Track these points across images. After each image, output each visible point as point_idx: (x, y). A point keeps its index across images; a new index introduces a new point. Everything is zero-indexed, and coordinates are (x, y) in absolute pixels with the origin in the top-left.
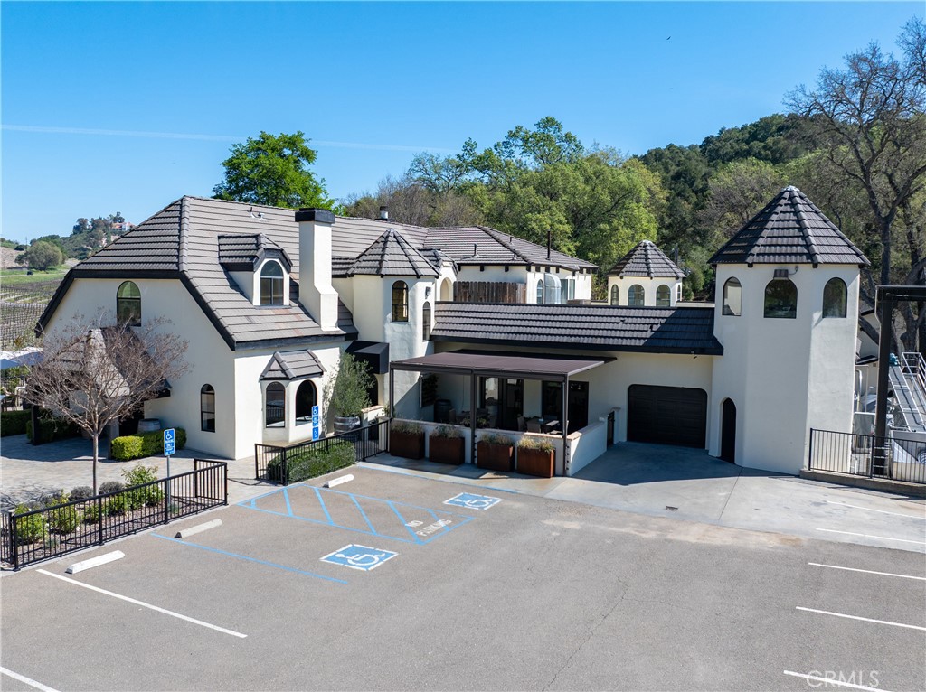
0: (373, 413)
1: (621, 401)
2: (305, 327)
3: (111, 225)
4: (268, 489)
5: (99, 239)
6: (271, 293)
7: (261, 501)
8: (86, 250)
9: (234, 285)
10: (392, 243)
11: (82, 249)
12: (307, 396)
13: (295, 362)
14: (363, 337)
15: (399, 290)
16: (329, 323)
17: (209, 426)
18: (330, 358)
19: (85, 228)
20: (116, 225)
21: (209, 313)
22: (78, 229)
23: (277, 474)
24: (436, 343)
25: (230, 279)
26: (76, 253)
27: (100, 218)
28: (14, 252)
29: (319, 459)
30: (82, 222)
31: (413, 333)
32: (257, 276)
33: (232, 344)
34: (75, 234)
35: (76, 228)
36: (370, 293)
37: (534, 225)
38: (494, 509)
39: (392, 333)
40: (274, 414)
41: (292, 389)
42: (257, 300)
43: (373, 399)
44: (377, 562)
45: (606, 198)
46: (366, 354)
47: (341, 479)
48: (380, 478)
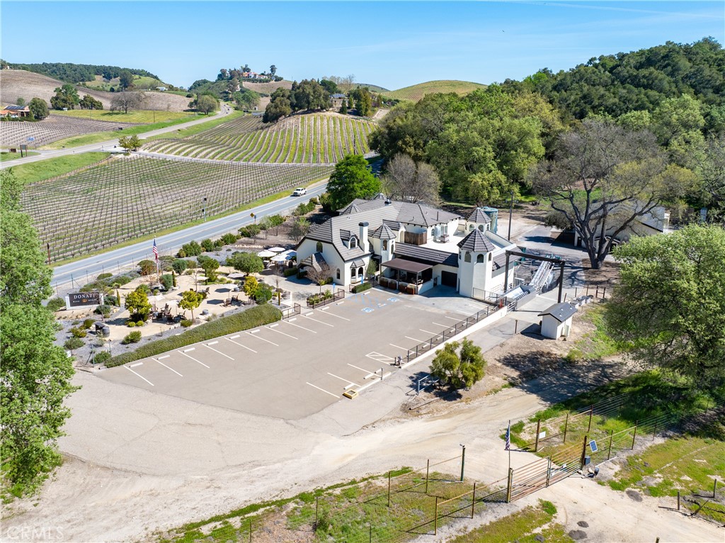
0: (377, 273)
1: (440, 274)
2: (361, 253)
3: (242, 74)
4: (352, 294)
5: (235, 85)
6: (353, 246)
7: (351, 297)
8: (227, 93)
9: (344, 244)
10: (384, 229)
11: (225, 92)
12: (361, 271)
13: (358, 263)
14: (376, 253)
15: (385, 242)
16: (367, 251)
17: (339, 277)
18: (367, 260)
19: (225, 76)
20: (246, 74)
21: (339, 253)
22: (221, 77)
23: (354, 291)
24: (395, 255)
25: (343, 243)
26: (222, 96)
27: (235, 70)
28: (186, 99)
29: (363, 288)
30: (223, 72)
31: (388, 253)
32: (350, 242)
33: (344, 261)
34: (219, 79)
35: (219, 76)
36: (377, 243)
37: (475, 154)
38: (397, 302)
39: (383, 253)
40: (353, 274)
41: (357, 270)
42: (349, 248)
43: (377, 270)
44: (370, 311)
45: (515, 137)
46: (376, 259)
47: (367, 292)
48: (376, 293)
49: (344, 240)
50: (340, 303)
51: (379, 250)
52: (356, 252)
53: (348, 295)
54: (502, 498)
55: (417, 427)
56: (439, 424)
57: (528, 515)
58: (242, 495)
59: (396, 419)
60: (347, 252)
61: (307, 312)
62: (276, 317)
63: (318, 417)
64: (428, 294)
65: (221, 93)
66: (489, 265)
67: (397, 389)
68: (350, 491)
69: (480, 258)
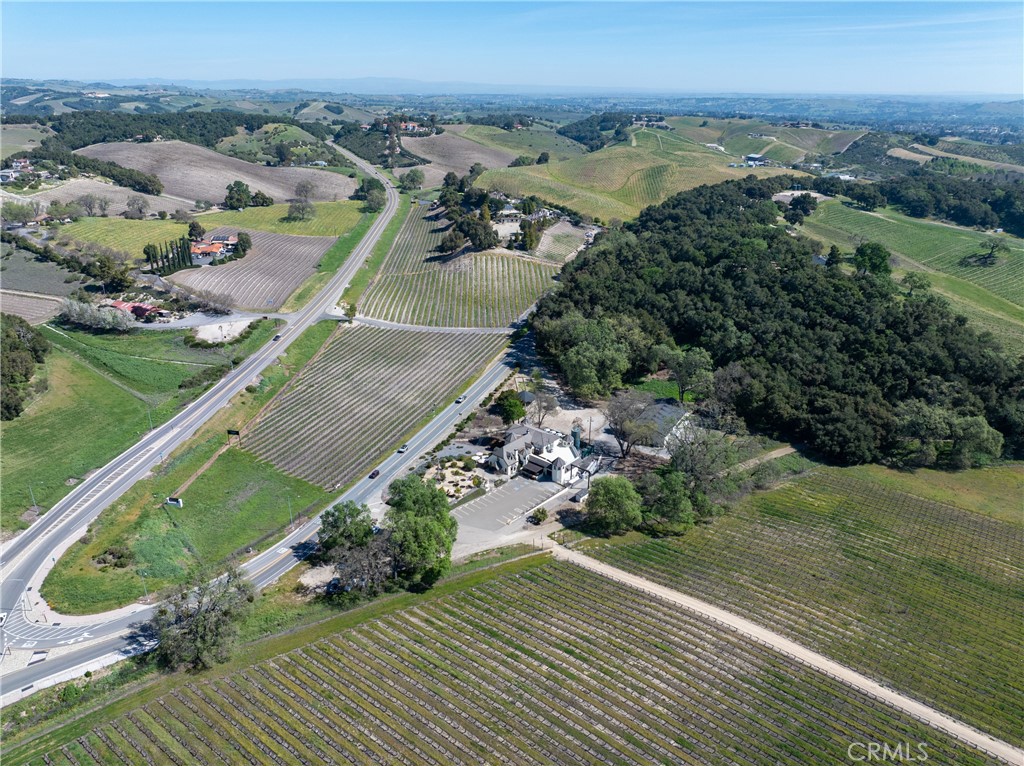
0: (521, 470)
1: (545, 472)
2: (515, 461)
3: (399, 127)
6: (512, 458)
12: (515, 469)
13: (514, 466)
14: (521, 461)
15: (525, 455)
16: (517, 460)
17: (506, 472)
18: (517, 464)
20: (403, 125)
21: (506, 462)
23: (512, 478)
24: (529, 462)
28: (349, 179)
29: (515, 476)
31: (526, 460)
32: (510, 457)
33: (508, 465)
36: (522, 456)
38: (528, 484)
39: (524, 460)
40: (512, 471)
41: (513, 469)
42: (510, 459)
43: (521, 468)
46: (521, 463)
47: (517, 479)
48: (520, 478)
49: (508, 457)
50: (506, 484)
51: (522, 459)
52: (512, 462)
53: (510, 480)
54: (541, 550)
55: (526, 533)
56: (532, 532)
57: (546, 553)
58: (485, 548)
59: (521, 531)
60: (509, 462)
61: (495, 490)
62: (484, 492)
63: (501, 530)
64: (540, 480)
65: (379, 157)
66: (563, 471)
67: (523, 522)
68: (508, 547)
69: (559, 469)
